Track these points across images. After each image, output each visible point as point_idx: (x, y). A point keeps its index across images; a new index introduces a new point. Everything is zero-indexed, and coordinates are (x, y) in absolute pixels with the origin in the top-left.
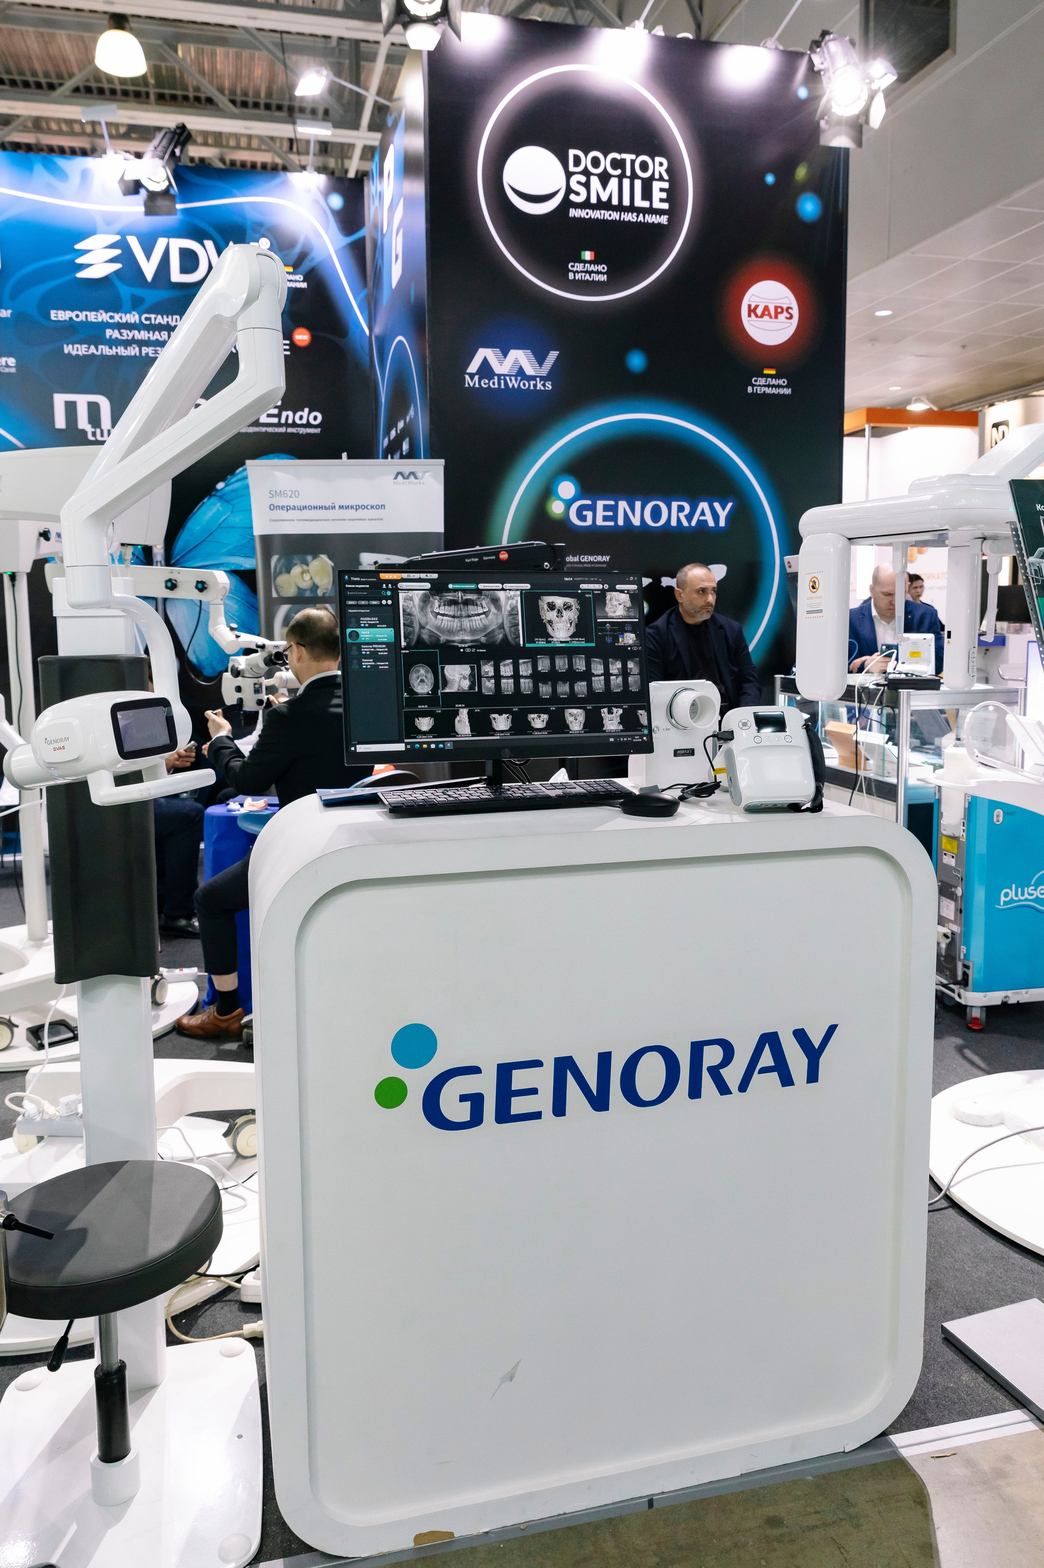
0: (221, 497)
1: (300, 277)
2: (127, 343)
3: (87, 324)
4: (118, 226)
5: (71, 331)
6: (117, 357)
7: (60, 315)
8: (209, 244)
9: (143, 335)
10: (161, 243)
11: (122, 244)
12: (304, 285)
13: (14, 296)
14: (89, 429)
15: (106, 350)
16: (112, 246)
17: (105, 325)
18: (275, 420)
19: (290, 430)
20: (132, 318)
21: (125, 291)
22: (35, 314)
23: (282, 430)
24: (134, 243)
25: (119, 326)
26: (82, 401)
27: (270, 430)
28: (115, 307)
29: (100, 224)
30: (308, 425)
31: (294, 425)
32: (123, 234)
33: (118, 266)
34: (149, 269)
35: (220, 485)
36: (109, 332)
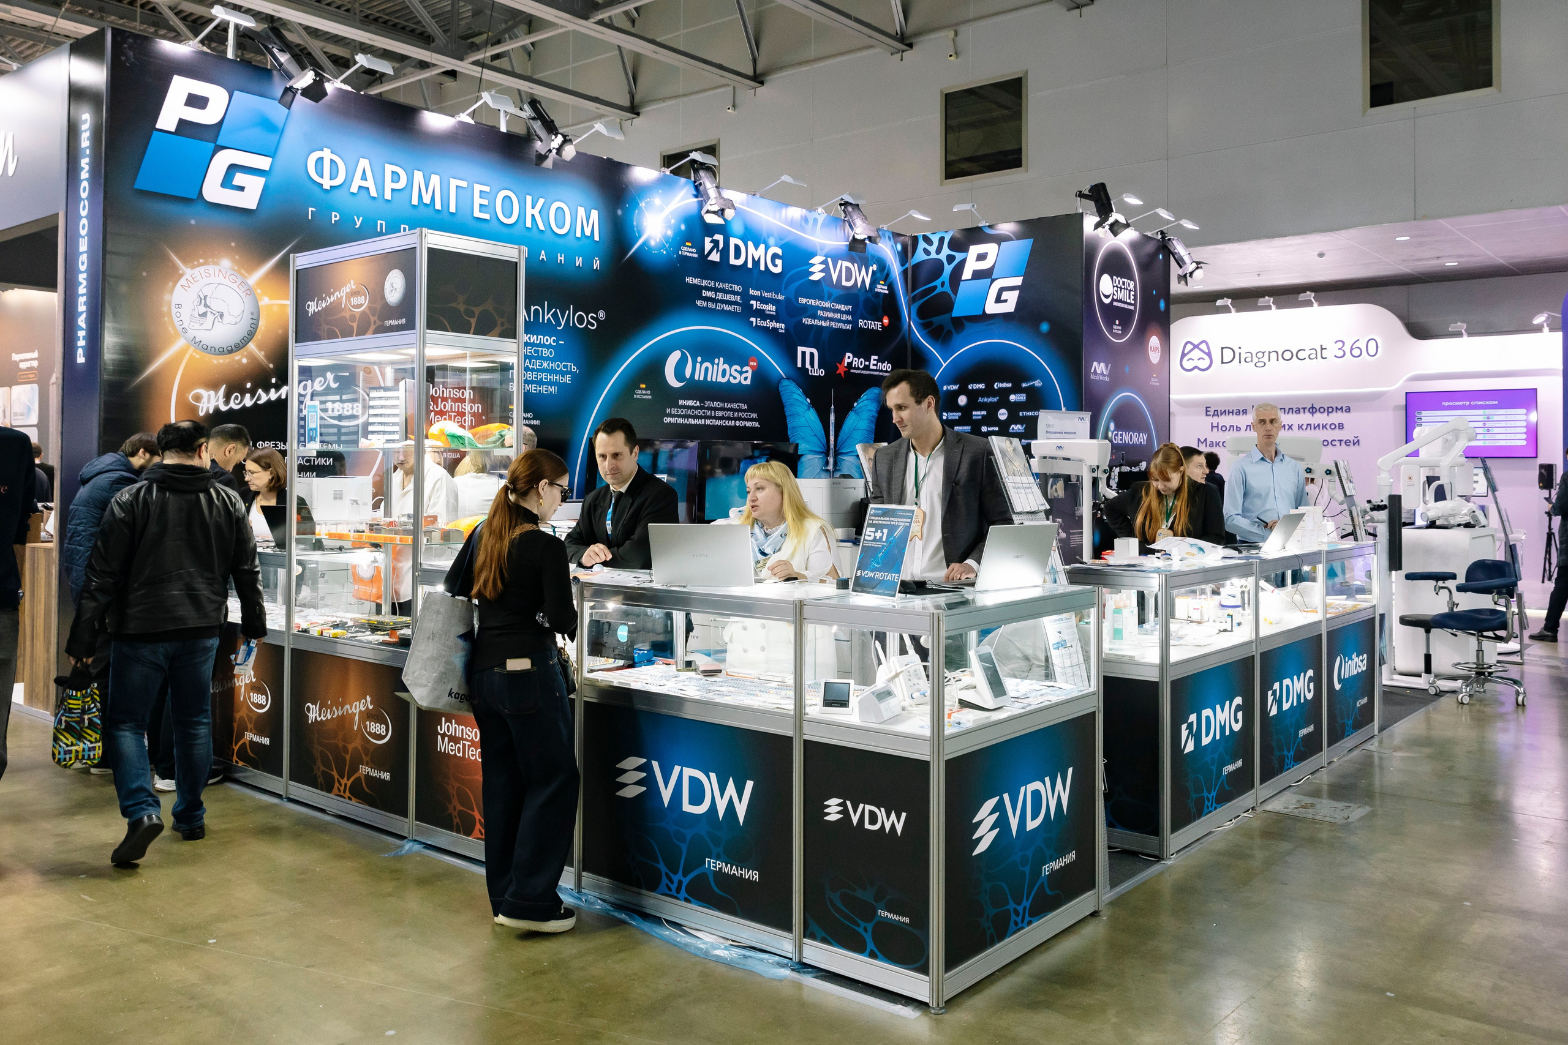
0: (855, 412)
1: (886, 287)
2: (826, 319)
3: (811, 306)
4: (825, 252)
5: (806, 310)
6: (821, 327)
7: (802, 301)
8: (856, 265)
9: (831, 315)
10: (840, 262)
11: (824, 262)
12: (887, 292)
13: (786, 288)
14: (810, 369)
15: (818, 323)
16: (822, 263)
17: (818, 308)
18: (875, 368)
19: (881, 374)
20: (827, 305)
21: (826, 289)
22: (793, 298)
23: (877, 373)
24: (829, 260)
25: (824, 309)
26: (808, 350)
27: (873, 373)
28: (821, 299)
29: (819, 251)
30: (886, 371)
31: (882, 371)
32: (826, 256)
33: (823, 274)
34: (835, 277)
35: (855, 404)
36: (820, 313)
